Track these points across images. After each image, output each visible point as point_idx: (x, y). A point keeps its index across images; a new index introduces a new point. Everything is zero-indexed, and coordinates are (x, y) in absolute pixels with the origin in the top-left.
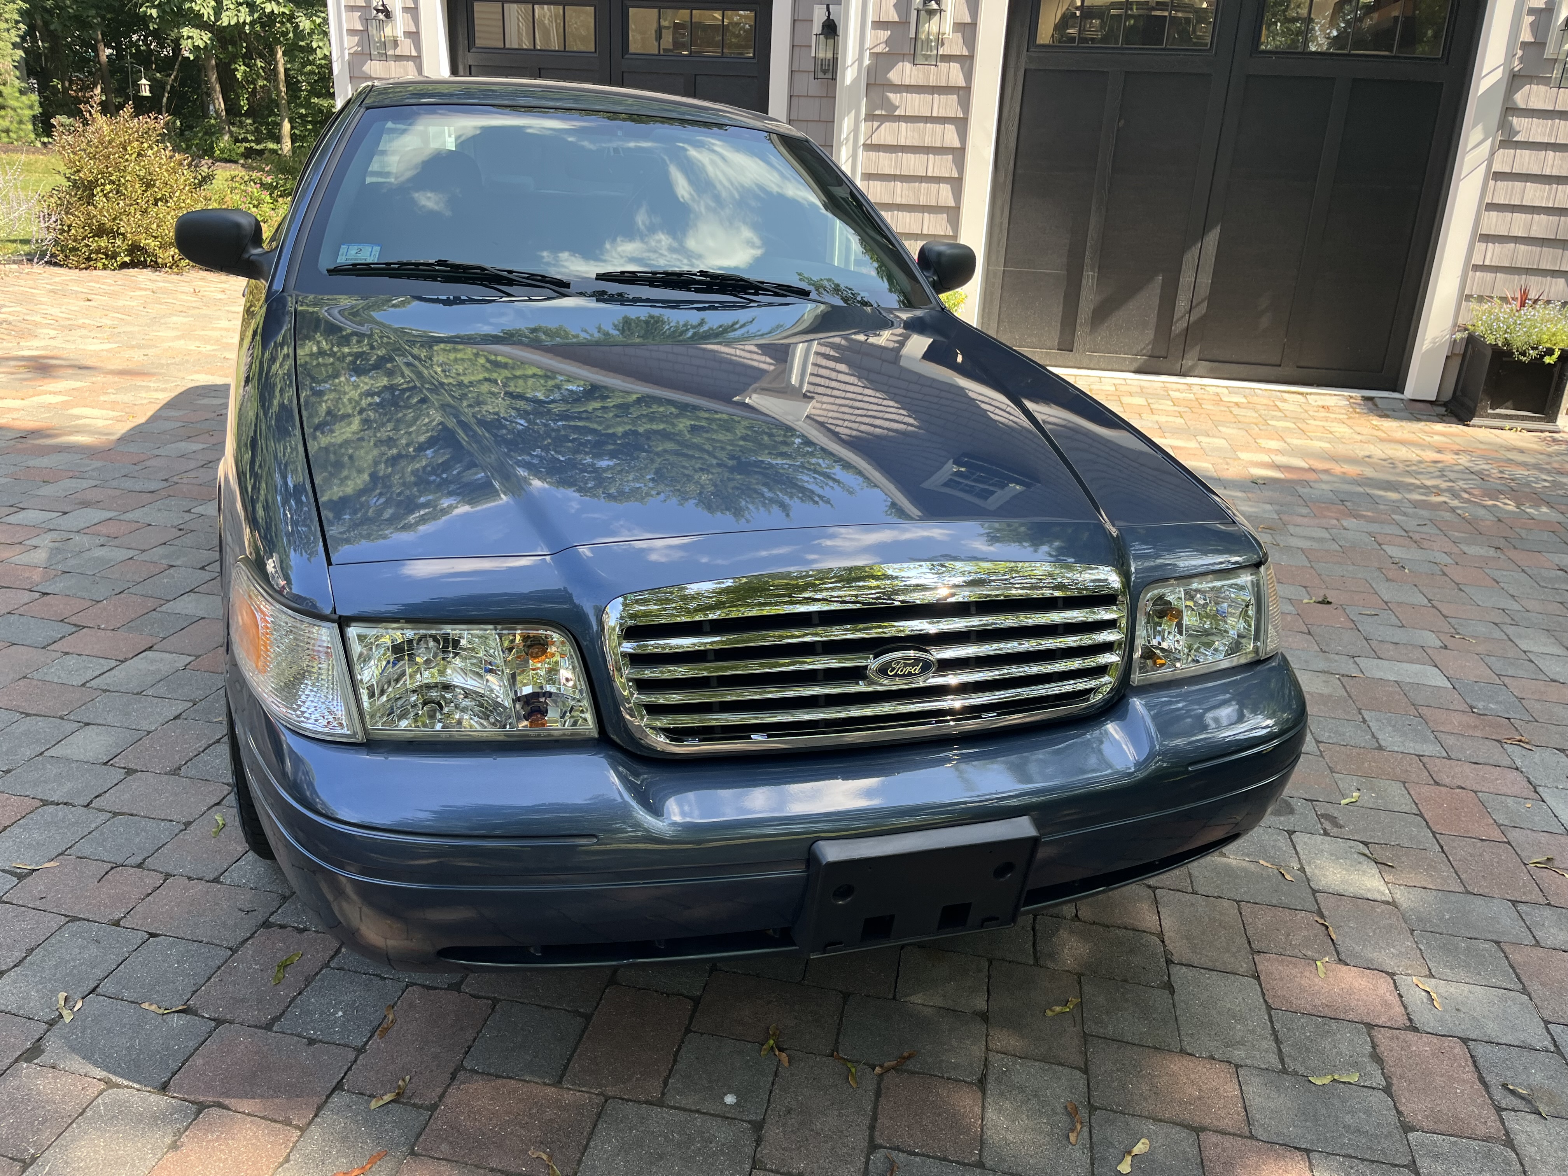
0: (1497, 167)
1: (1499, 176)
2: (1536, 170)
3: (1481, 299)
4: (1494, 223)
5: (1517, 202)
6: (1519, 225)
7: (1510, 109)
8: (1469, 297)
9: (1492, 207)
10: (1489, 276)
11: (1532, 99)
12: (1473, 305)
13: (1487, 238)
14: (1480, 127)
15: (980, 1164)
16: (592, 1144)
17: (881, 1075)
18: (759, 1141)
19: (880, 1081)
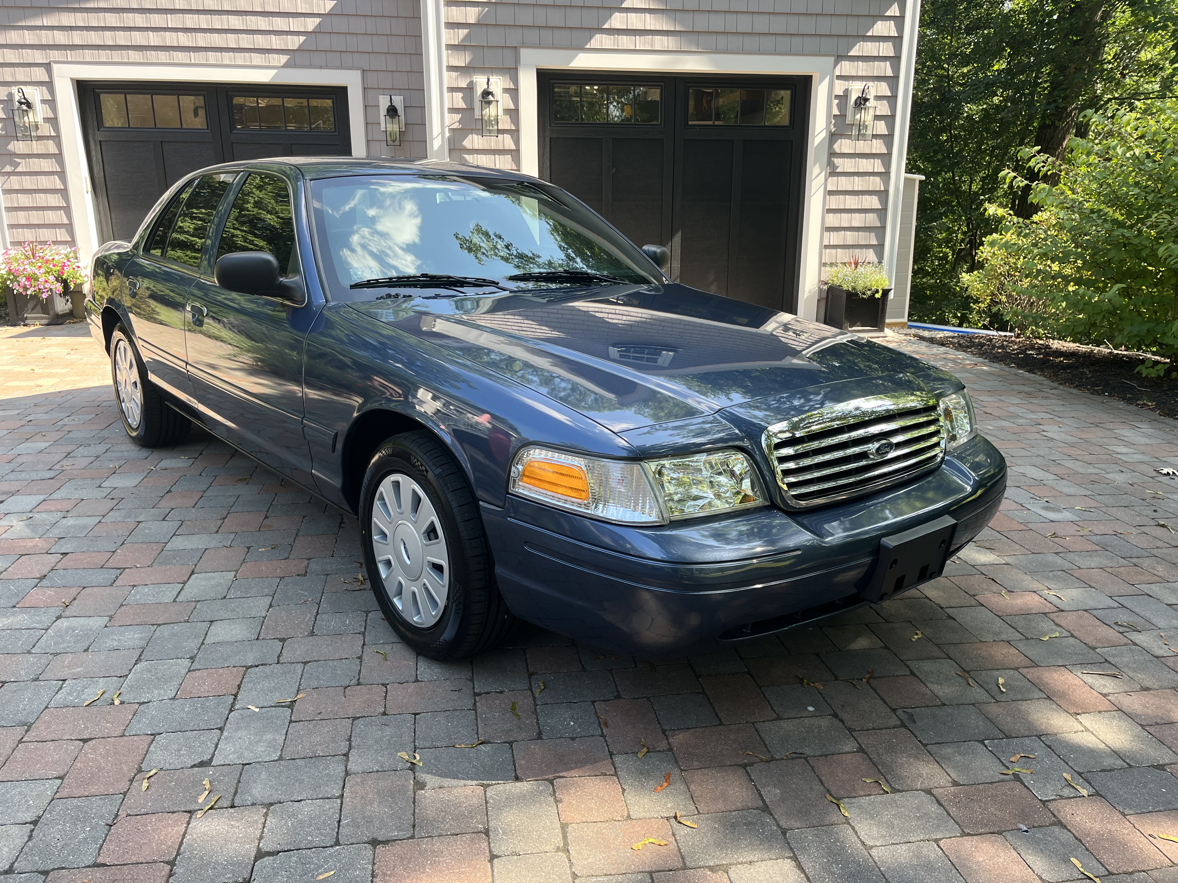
0: (829, 188)
1: (831, 193)
2: (850, 188)
3: (831, 265)
4: (832, 220)
5: (842, 207)
6: (844, 220)
7: (833, 154)
8: (825, 264)
9: (830, 211)
10: (833, 251)
11: (843, 147)
12: (828, 268)
13: (830, 229)
14: (817, 165)
15: (944, 704)
16: (767, 743)
17: (867, 682)
18: (842, 721)
19: (869, 684)
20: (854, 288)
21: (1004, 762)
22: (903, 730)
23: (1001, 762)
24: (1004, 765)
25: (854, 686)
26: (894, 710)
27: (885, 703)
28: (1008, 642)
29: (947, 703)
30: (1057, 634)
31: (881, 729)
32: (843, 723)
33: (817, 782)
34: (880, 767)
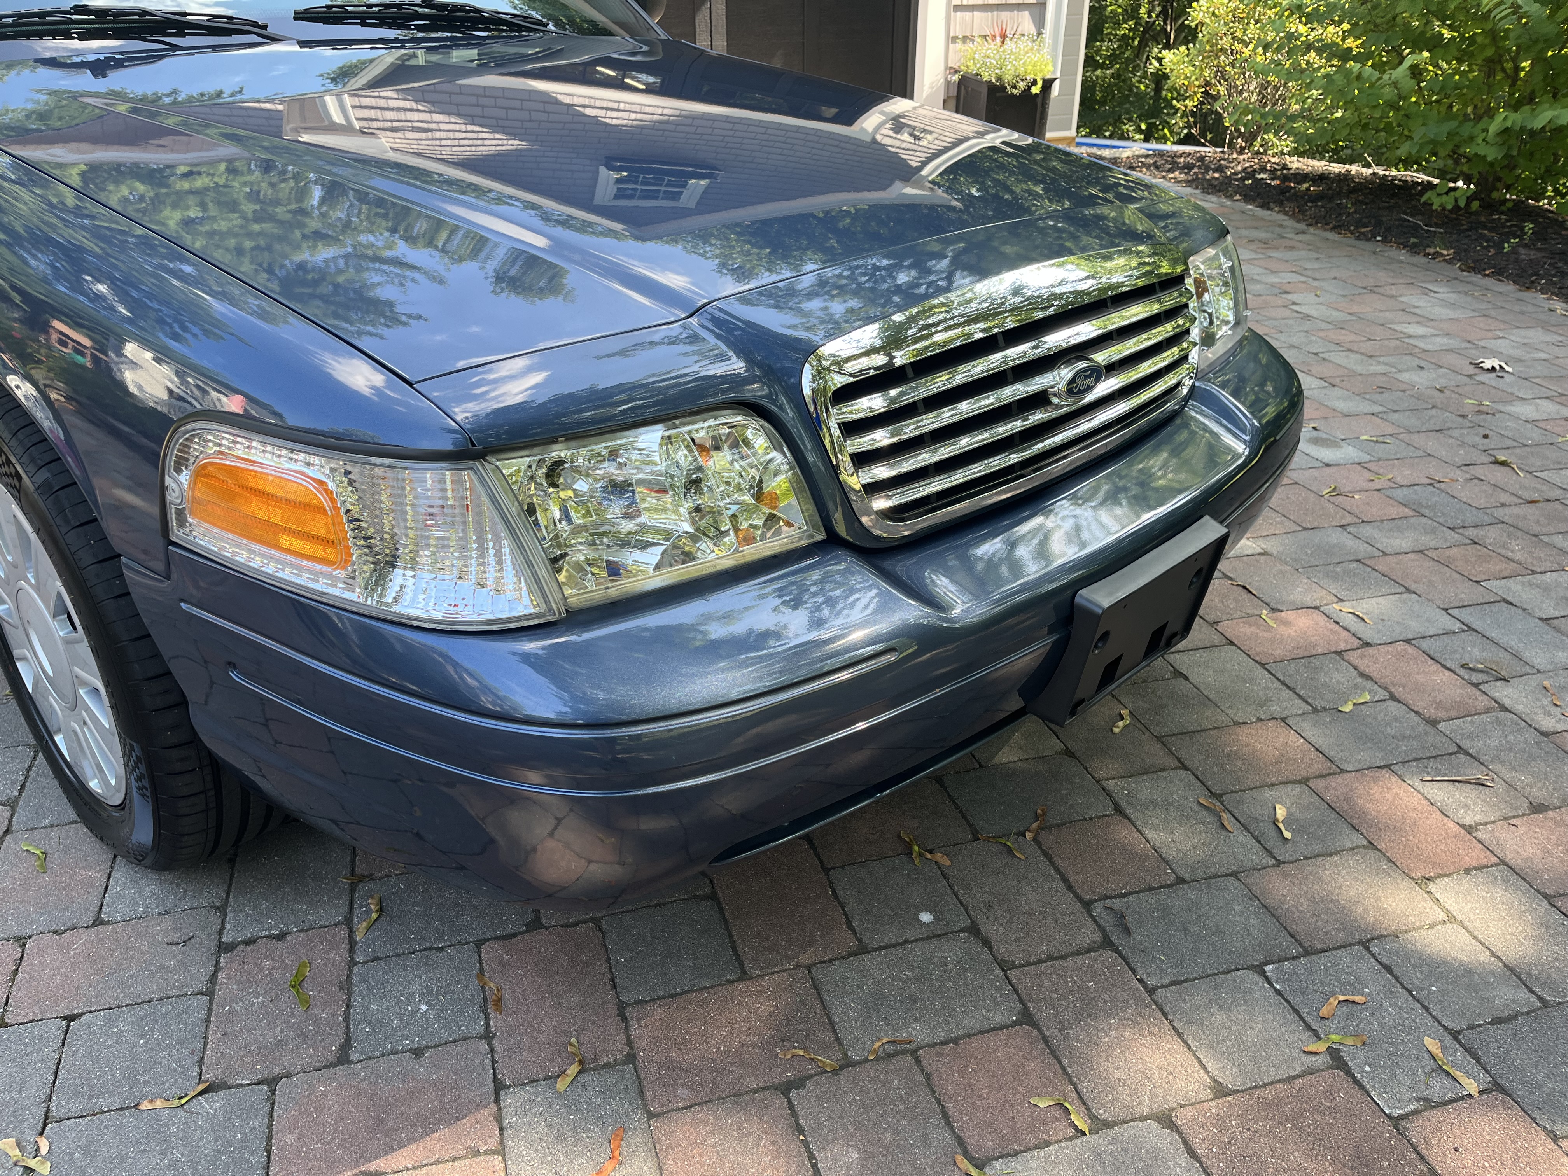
3: (965, 39)
8: (955, 39)
10: (968, 15)
12: (959, 45)
15: (1181, 881)
16: (835, 1018)
17: (1034, 839)
18: (988, 944)
19: (1039, 844)
20: (999, 79)
21: (1308, 1019)
22: (1108, 955)
23: (1302, 1018)
24: (1308, 1027)
25: (1010, 851)
26: (1087, 905)
27: (1070, 888)
28: (1284, 720)
29: (1187, 877)
30: (1367, 697)
31: (1064, 957)
32: (990, 948)
33: (937, 1120)
34: (1065, 1062)
